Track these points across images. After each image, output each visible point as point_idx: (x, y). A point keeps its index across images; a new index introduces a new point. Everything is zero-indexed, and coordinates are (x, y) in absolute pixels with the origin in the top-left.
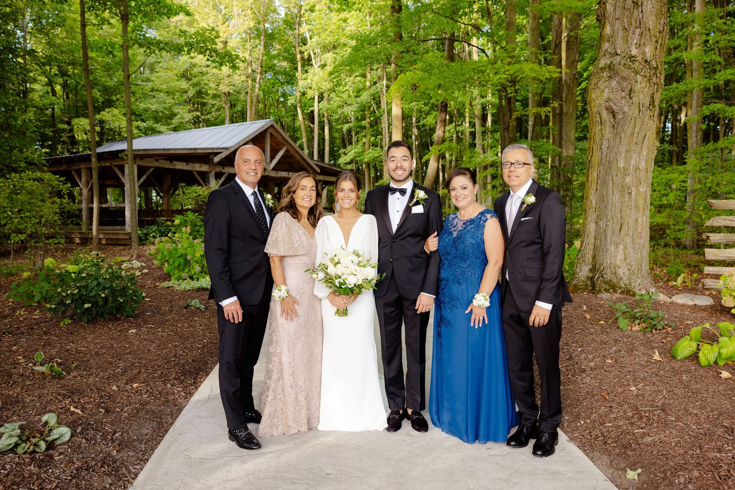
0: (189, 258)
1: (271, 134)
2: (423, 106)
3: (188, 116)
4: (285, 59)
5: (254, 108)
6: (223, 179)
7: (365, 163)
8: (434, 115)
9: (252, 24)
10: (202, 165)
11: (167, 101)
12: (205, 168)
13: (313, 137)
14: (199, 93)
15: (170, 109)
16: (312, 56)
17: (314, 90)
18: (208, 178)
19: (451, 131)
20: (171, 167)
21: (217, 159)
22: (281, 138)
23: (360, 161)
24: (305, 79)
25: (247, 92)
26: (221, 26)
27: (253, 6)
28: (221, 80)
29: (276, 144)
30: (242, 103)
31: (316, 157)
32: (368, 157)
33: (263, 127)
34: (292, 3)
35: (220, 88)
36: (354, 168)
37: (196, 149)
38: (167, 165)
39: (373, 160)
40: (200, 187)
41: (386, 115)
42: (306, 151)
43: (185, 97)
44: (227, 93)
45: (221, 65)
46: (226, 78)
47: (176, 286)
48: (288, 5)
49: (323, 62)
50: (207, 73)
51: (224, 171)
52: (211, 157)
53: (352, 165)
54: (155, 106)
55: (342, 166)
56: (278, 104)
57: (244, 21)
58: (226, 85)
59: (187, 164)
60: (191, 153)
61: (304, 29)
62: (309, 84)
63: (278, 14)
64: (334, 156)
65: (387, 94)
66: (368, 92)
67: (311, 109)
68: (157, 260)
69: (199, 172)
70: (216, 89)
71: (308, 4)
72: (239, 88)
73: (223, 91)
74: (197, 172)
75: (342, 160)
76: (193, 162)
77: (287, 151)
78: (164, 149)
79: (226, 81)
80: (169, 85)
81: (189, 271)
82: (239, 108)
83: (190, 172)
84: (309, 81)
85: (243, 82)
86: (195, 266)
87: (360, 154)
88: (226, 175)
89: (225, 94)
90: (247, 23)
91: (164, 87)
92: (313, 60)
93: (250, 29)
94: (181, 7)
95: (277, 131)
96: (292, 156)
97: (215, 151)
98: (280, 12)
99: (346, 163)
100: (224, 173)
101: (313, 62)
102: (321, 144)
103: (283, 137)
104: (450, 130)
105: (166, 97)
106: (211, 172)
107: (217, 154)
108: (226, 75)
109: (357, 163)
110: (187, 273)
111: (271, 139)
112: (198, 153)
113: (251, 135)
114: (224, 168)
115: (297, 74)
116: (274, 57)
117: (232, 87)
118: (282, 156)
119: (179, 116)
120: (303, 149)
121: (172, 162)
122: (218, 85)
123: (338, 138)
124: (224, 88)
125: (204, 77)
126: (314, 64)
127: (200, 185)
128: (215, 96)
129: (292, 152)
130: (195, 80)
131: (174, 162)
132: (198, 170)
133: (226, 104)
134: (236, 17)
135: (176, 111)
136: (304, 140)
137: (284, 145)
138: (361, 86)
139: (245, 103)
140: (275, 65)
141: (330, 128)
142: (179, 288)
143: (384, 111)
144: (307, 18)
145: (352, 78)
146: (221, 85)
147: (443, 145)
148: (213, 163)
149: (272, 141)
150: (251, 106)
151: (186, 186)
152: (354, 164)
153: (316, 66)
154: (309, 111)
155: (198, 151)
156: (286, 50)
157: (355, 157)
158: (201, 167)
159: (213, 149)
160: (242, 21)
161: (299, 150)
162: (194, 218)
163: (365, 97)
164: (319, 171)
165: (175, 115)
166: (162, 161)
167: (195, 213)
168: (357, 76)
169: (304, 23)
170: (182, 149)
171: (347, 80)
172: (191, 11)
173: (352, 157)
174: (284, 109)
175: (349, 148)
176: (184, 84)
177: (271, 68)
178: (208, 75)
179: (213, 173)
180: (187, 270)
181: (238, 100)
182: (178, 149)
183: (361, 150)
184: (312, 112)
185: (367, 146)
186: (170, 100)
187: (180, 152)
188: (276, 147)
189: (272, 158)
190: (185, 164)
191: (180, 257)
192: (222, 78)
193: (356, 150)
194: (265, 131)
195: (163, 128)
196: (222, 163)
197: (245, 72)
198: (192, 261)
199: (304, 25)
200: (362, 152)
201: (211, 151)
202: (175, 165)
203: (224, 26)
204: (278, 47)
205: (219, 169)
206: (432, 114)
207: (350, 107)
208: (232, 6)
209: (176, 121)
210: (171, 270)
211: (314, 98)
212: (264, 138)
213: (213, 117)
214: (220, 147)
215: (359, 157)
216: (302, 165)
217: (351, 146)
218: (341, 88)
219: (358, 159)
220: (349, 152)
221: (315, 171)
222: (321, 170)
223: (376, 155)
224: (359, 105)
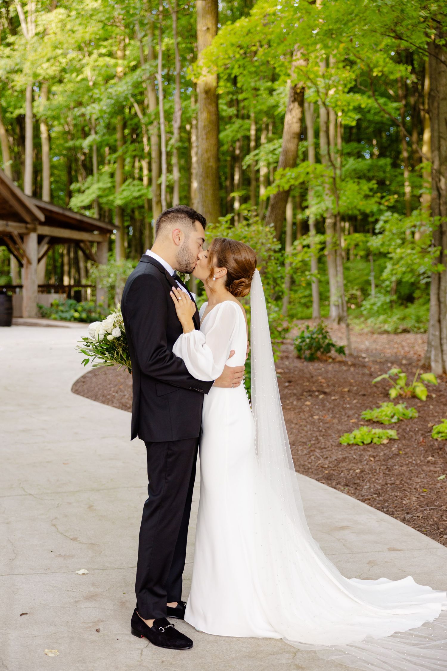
7: (116, 207)
13: (23, 163)
16: (22, 17)
17: (26, 75)
19: (277, 152)
23: (107, 203)
31: (28, 191)
32: (122, 196)
36: (96, 214)
39: (131, 201)
41: (162, 120)
49: (40, 29)
53: (92, 211)
62: (17, 64)
67: (20, 111)
75: (77, 202)
92: (23, 25)
99: (83, 208)
104: (275, 150)
109: (101, 207)
126: (24, 31)
143: (157, 114)
152: (96, 209)
153: (28, 35)
154: (15, 115)
157: (99, 197)
168: (101, 55)
171: (84, 61)
173: (93, 196)
183: (109, 185)
184: (22, 117)
185: (118, 177)
193: (101, 185)
200: (110, 188)
206: (234, 123)
215: (107, 196)
216: (11, 206)
217: (90, 178)
218: (74, 75)
219: (103, 200)
220: (88, 188)
221: (35, 219)
222: (46, 217)
223: (136, 194)
224: (113, 101)
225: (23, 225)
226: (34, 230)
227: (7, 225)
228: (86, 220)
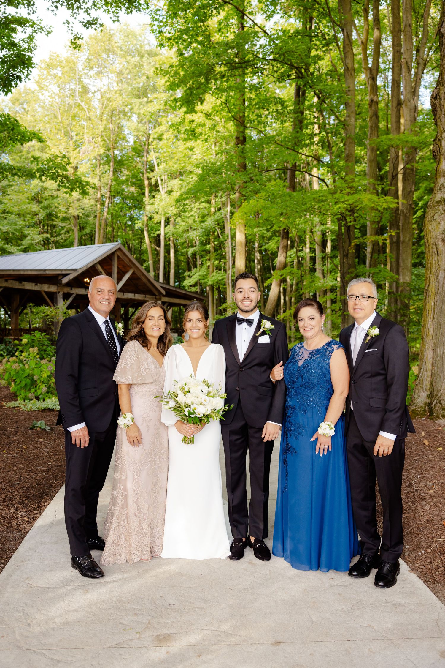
0: (35, 378)
1: (118, 257)
2: (265, 232)
3: (39, 238)
4: (133, 184)
5: (102, 231)
6: (71, 299)
7: (209, 286)
8: (276, 240)
9: (102, 151)
10: (51, 286)
11: (18, 223)
12: (53, 289)
13: (159, 260)
14: (50, 216)
15: (20, 231)
16: (160, 182)
17: (160, 214)
18: (56, 298)
19: (292, 256)
20: (20, 287)
21: (65, 280)
22: (128, 261)
23: (204, 283)
24: (152, 204)
25: (96, 216)
26: (72, 152)
27: (103, 134)
28: (70, 203)
29: (123, 266)
30: (91, 226)
31: (161, 280)
32: (212, 280)
33: (111, 250)
34: (141, 131)
35: (70, 212)
36: (198, 290)
37: (45, 270)
38: (16, 285)
39: (217, 282)
40: (48, 308)
41: (230, 239)
42: (152, 274)
43: (36, 219)
44: (77, 217)
45: (72, 190)
46: (75, 202)
47: (22, 406)
48: (137, 133)
49: (169, 189)
50: (57, 197)
51: (71, 292)
52: (60, 278)
53: (196, 287)
54: (7, 228)
55: (187, 288)
56: (125, 227)
57: (94, 148)
58: (76, 208)
59: (36, 285)
60: (40, 274)
61: (152, 157)
62: (156, 209)
63: (127, 141)
64: (179, 278)
65: (231, 221)
66: (212, 217)
67: (158, 233)
68: (4, 379)
69: (47, 293)
70: (66, 212)
71: (156, 133)
72: (88, 211)
73: (72, 214)
74: (46, 292)
75: (187, 283)
76: (42, 283)
77: (134, 273)
78: (14, 270)
79: (76, 205)
80: (20, 207)
81: (36, 391)
82: (87, 231)
83: (39, 293)
84: (156, 206)
85: (92, 206)
86: (41, 387)
87: (204, 277)
88: (74, 296)
89: (74, 217)
90: (97, 150)
91: (15, 209)
92: (160, 186)
93: (100, 155)
94: (34, 134)
95: (125, 254)
96: (138, 279)
97: (64, 272)
98: (129, 140)
99: (191, 286)
100: (73, 294)
101: (160, 188)
102: (167, 266)
103: (130, 260)
104: (291, 255)
105: (17, 219)
106: (59, 292)
107: (65, 275)
108: (76, 199)
109: (201, 285)
110: (34, 393)
111: (118, 261)
112: (47, 274)
113: (99, 257)
114: (71, 289)
115: (144, 199)
116: (123, 183)
117: (81, 210)
118: (129, 278)
119: (29, 238)
120: (149, 271)
121: (21, 283)
122: (68, 208)
123: (183, 261)
124: (73, 212)
125: (55, 200)
126: (161, 190)
127: (48, 305)
128: (65, 219)
129: (139, 274)
130: (45, 203)
131: (24, 283)
132: (46, 290)
133: (75, 226)
134: (87, 144)
135: (27, 233)
136: (150, 262)
137: (131, 268)
138: (206, 212)
139: (94, 226)
140: (123, 190)
141: (176, 251)
142: (24, 409)
143: (228, 236)
144: (155, 146)
145: (197, 204)
146: (71, 209)
147: (284, 271)
148: (61, 284)
149: (119, 264)
150: (100, 230)
151: (34, 306)
152: (198, 287)
153: (162, 192)
154: (155, 235)
155: (47, 272)
156: (134, 176)
157: (200, 280)
158: (49, 287)
159: (61, 270)
160: (92, 147)
161: (145, 272)
162: (41, 337)
163: (210, 222)
164: (164, 293)
165: (26, 236)
166: (11, 281)
167: (42, 333)
168: (202, 202)
169: (152, 151)
170: (31, 270)
171: (193, 206)
172: (44, 137)
173: (196, 279)
174: (131, 232)
175: (194, 271)
176: (35, 207)
177: (119, 193)
178: (59, 199)
179: (61, 293)
180: (33, 390)
181: (86, 223)
182: (27, 270)
183: (205, 273)
184: (159, 236)
185: (211, 269)
186: (20, 222)
187: (30, 273)
188: (123, 270)
189: (119, 280)
190: (34, 284)
191: (28, 376)
192: (71, 201)
193: (200, 273)
194: (113, 254)
195: (13, 249)
196: (70, 284)
197: (95, 197)
198: (38, 382)
199: (152, 153)
200: (206, 275)
201: (59, 272)
202: (24, 285)
203: (75, 152)
204: (127, 173)
205: (67, 290)
206: (274, 239)
207: (195, 232)
208: (83, 134)
209: (26, 242)
210: (18, 390)
211: (160, 222)
212: (112, 261)
213: (62, 239)
214: (69, 268)
215: (203, 279)
216: (148, 287)
217: (195, 269)
218: (187, 213)
219: (202, 281)
220: (194, 275)
221: (160, 293)
222: (166, 292)
223: (220, 278)
224: (204, 230)
225: (154, 297)
226: (160, 299)
227: (146, 297)
228: (188, 293)
